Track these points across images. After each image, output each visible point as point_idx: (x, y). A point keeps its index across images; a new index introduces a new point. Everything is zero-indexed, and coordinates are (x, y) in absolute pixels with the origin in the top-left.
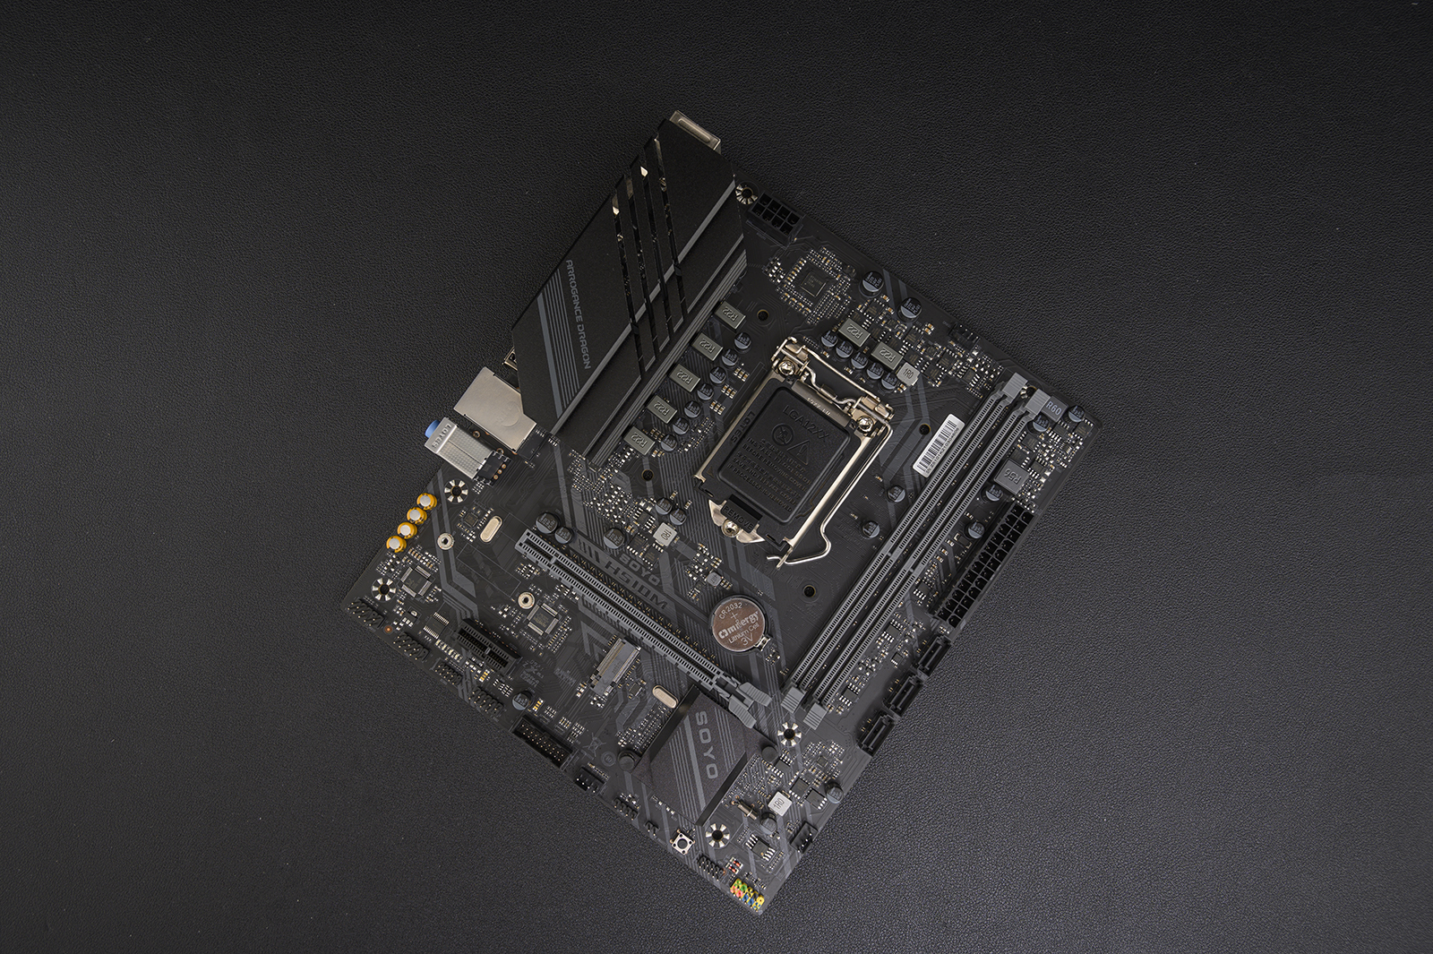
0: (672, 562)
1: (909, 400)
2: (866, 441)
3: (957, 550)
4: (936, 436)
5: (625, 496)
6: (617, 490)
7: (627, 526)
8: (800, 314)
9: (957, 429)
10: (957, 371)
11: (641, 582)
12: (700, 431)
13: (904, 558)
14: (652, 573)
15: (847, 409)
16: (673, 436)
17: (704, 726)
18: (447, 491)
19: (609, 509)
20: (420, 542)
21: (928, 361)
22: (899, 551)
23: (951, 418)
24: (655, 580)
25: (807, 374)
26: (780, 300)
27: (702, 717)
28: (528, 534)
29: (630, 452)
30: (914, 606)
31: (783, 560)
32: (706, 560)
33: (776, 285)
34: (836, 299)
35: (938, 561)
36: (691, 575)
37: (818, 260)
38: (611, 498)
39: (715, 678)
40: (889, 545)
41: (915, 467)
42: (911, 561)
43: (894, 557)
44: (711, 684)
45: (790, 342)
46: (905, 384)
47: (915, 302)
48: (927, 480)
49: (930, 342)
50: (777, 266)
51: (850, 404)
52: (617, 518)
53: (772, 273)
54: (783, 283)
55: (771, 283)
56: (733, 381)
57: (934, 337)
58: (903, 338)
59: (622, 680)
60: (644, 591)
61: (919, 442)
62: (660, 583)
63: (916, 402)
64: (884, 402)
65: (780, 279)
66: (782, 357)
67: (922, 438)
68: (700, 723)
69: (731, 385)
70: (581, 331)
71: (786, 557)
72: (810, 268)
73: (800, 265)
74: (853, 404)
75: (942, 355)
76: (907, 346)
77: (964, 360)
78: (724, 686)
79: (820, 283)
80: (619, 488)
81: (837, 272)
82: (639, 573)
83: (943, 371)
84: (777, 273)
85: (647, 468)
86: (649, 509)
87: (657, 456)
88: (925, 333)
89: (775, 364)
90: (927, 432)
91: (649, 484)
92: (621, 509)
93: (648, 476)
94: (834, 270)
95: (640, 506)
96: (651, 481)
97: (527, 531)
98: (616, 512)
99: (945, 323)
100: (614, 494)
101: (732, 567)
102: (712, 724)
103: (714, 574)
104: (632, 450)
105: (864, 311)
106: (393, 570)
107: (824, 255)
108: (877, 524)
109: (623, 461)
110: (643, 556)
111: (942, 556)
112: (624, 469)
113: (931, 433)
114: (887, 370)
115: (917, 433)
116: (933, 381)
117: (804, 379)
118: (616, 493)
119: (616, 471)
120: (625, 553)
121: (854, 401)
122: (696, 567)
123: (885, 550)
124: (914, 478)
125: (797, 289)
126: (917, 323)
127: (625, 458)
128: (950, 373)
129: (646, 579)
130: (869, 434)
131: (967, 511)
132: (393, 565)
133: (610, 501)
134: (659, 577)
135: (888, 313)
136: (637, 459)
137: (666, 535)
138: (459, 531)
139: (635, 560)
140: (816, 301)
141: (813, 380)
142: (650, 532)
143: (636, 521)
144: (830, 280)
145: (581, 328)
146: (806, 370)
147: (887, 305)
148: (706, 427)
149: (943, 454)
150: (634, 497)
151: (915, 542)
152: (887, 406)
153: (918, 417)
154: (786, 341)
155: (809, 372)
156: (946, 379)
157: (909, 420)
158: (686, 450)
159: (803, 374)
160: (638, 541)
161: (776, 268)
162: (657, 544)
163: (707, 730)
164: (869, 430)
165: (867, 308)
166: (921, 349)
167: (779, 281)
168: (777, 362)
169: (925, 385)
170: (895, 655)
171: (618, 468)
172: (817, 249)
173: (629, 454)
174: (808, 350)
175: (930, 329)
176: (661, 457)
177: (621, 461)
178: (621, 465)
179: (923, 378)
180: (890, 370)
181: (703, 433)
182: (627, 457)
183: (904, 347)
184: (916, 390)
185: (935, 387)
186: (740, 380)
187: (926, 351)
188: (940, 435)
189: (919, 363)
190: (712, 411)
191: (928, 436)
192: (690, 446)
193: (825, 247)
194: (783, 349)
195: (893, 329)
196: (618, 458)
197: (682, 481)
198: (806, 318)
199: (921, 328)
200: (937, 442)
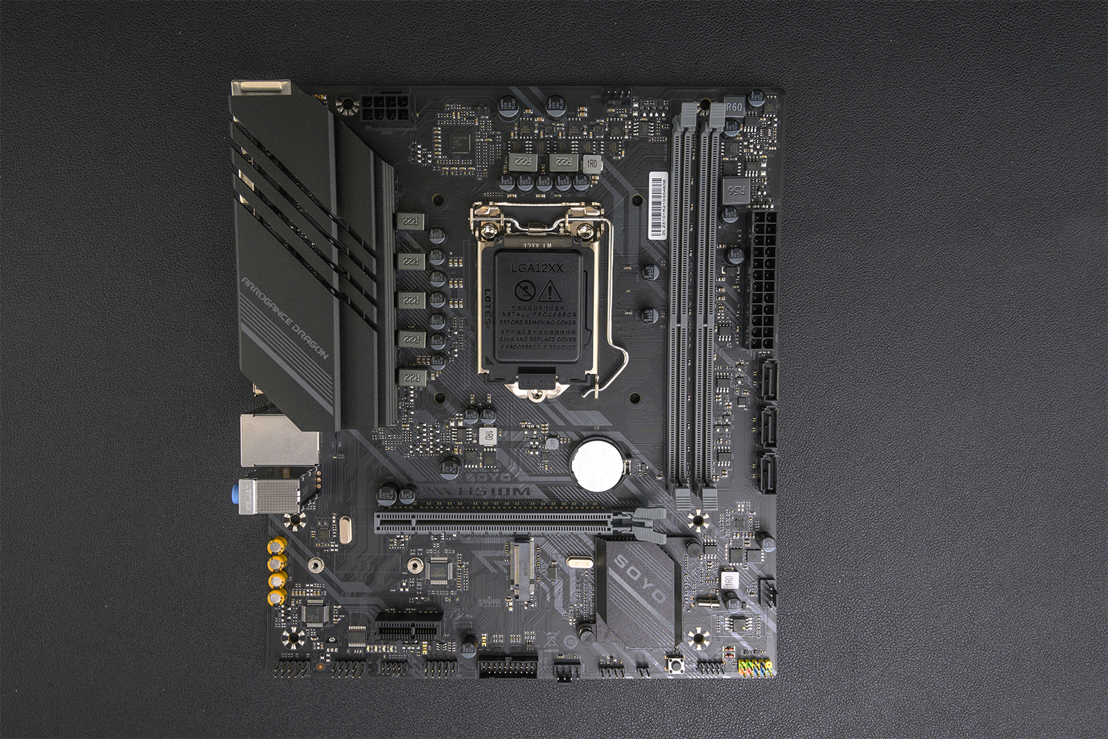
0: (509, 453)
1: (608, 186)
2: (596, 246)
3: (731, 281)
4: (651, 199)
5: (434, 428)
6: (424, 427)
7: (452, 450)
8: (467, 177)
9: (664, 181)
10: (631, 131)
11: (497, 486)
12: (456, 333)
13: (693, 319)
14: (500, 472)
15: (562, 230)
16: (440, 355)
17: (627, 567)
18: (287, 525)
19: (429, 447)
20: (295, 581)
21: (601, 140)
22: (685, 318)
23: (653, 175)
24: (507, 477)
25: (509, 225)
26: (442, 177)
27: (620, 560)
28: (378, 516)
29: (412, 389)
30: (727, 351)
31: (597, 390)
32: (535, 433)
33: (430, 167)
34: (489, 142)
35: (721, 301)
36: (532, 453)
37: (450, 119)
38: (424, 437)
39: (609, 523)
40: (673, 318)
41: (651, 237)
42: (700, 318)
43: (685, 324)
44: (609, 529)
45: (476, 207)
46: (595, 175)
47: (556, 98)
48: (668, 241)
49: (592, 123)
50: (419, 149)
51: (562, 225)
52: (441, 449)
53: (419, 159)
54: (434, 161)
55: (425, 167)
56: (453, 273)
57: (593, 115)
58: (567, 135)
59: (537, 574)
60: (504, 492)
61: (640, 215)
62: (512, 476)
63: (614, 182)
64: (587, 202)
65: (430, 159)
66: (478, 225)
67: (640, 209)
68: (622, 567)
69: (453, 277)
70: (299, 331)
71: (597, 386)
72: (448, 132)
73: (437, 135)
74: (564, 222)
75: (609, 126)
76: (574, 140)
77: (630, 117)
78: (620, 524)
79: (465, 138)
80: (425, 425)
81: (473, 118)
82: (490, 480)
83: (620, 140)
84: (424, 155)
85: (435, 393)
86: (461, 424)
87: (436, 378)
88: (583, 118)
89: (477, 235)
90: (640, 201)
91: (447, 404)
92: (438, 441)
94: (468, 118)
95: (452, 427)
96: (446, 401)
97: (376, 514)
98: (436, 445)
99: (593, 97)
100: (425, 432)
101: (560, 423)
102: (632, 560)
103: (550, 439)
104: (412, 387)
105: (519, 135)
106: (290, 618)
107: (451, 112)
108: (652, 309)
109: (412, 401)
110: (483, 464)
111: (721, 295)
112: (418, 406)
113: (644, 200)
114: (572, 174)
115: (634, 209)
116: (617, 155)
117: (509, 230)
118: (425, 430)
119: (413, 413)
120: (467, 472)
121: (563, 220)
122: (532, 443)
123: (673, 324)
124: (656, 248)
125: (450, 157)
126: (570, 114)
127: (412, 398)
128: (626, 137)
129: (498, 481)
130: (595, 238)
131: (718, 243)
132: (287, 614)
133: (425, 440)
134: (508, 471)
135: (540, 123)
136: (421, 391)
137: (489, 436)
138: (321, 549)
139: (479, 472)
140: (472, 156)
141: (517, 224)
142: (475, 441)
143: (457, 441)
144: (471, 130)
145: (296, 328)
146: (505, 221)
147: (534, 117)
148: (458, 326)
149: (666, 210)
150: (442, 423)
151: (693, 298)
152: (592, 204)
153: (624, 193)
154: (472, 210)
155: (509, 222)
156: (627, 145)
157: (619, 201)
158: (456, 356)
159: (506, 226)
160: (470, 456)
161: (420, 152)
162: (486, 448)
163: (632, 568)
164: (592, 235)
165: (519, 131)
166: (588, 134)
167: (430, 161)
168: (477, 232)
169: (612, 162)
170: (739, 400)
171: (412, 410)
172: (442, 110)
173: (412, 392)
174: (496, 204)
175: (584, 112)
176: (440, 376)
177: (410, 402)
178: (412, 405)
179: (607, 158)
180: (575, 173)
181: (459, 332)
182: (412, 396)
183: (573, 142)
184: (608, 172)
185: (622, 158)
186: (459, 267)
187: (593, 133)
188: (653, 197)
189: (594, 147)
190: (454, 309)
191: (643, 205)
192: (456, 350)
193: (447, 104)
194: (474, 217)
195: (553, 134)
196: (406, 401)
197: (471, 382)
198: (474, 176)
199: (576, 116)
200: (654, 204)
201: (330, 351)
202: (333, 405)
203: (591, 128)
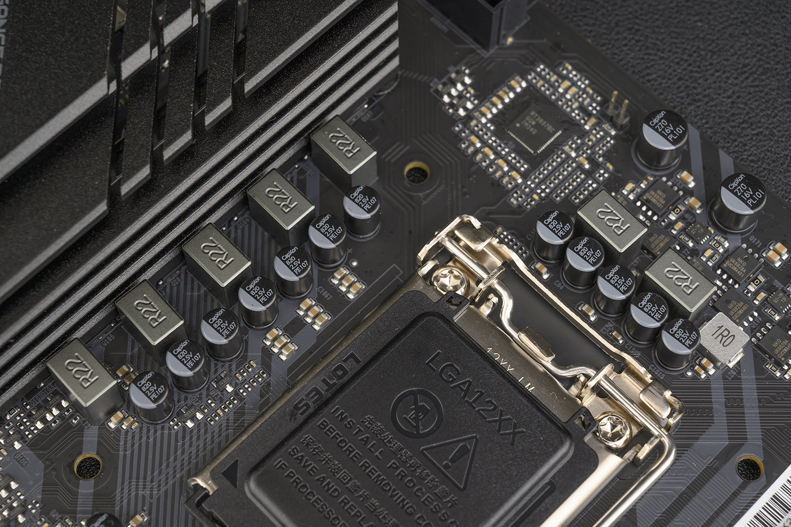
1: (718, 398)
2: (609, 465)
4: (775, 488)
5: (24, 504)
8: (497, 184)
12: (229, 389)
15: (574, 391)
16: (161, 378)
21: (771, 321)
25: (495, 300)
26: (459, 149)
29: (59, 407)
33: (454, 120)
34: (580, 166)
37: (552, 86)
45: (465, 226)
46: (713, 360)
47: (753, 183)
49: (777, 283)
50: (463, 84)
51: (582, 379)
53: (450, 95)
54: (469, 117)
55: (446, 114)
56: (326, 295)
57: (786, 274)
61: (735, 495)
63: (734, 403)
64: (661, 383)
65: (466, 109)
66: (443, 256)
67: (743, 487)
69: (320, 301)
72: (531, 97)
73: (512, 89)
74: (588, 377)
76: (725, 282)
79: (550, 128)
80: (14, 485)
81: (590, 115)
84: (461, 96)
85: (89, 453)
87: (118, 430)
88: (768, 263)
89: (425, 270)
90: (755, 474)
91: (86, 487)
93: (89, 469)
94: (582, 108)
96: (92, 481)
104: (64, 404)
105: (638, 198)
107: (564, 78)
109: (39, 425)
112: (38, 444)
113: (763, 479)
114: (675, 312)
115: (729, 476)
116: (779, 365)
117: (485, 310)
119: (17, 446)
121: (591, 372)
125: (499, 133)
126: (753, 239)
127: (44, 420)
130: (620, 452)
135: (690, 210)
136: (71, 426)
140: (535, 162)
141: (508, 305)
144: (571, 128)
146: (491, 290)
147: (689, 193)
148: (245, 381)
150: (41, 514)
152: (668, 394)
153: (737, 441)
154: (457, 220)
155: (498, 295)
157: (715, 441)
158: (190, 424)
159: (484, 299)
161: (460, 87)
164: (620, 443)
165: (644, 192)
166: (756, 293)
167: (462, 112)
168: (430, 265)
169: (760, 370)
171: (22, 439)
172: (553, 67)
173: (55, 412)
174: (505, 249)
175: (780, 255)
176: (127, 432)
177: (33, 423)
178: (31, 432)
179: (756, 356)
180: (685, 314)
181: (236, 393)
182: (49, 417)
183: (718, 283)
184: (737, 378)
185: (782, 379)
186: (344, 296)
187: (766, 299)
188: (784, 488)
189: (748, 321)
190: (267, 353)
191: (754, 485)
192: (199, 416)
193: (571, 64)
194: (447, 235)
195: (697, 242)
196: (29, 416)
197: (166, 491)
198: (509, 191)
199: (758, 250)
200: (775, 498)
203: (769, 288)
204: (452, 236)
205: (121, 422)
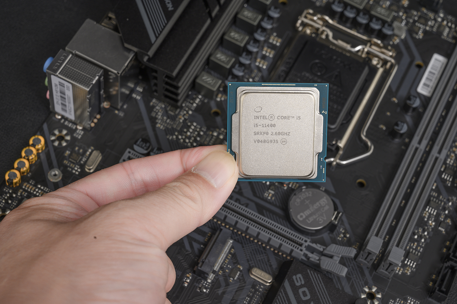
1: (403, 49)
2: (381, 71)
4: (429, 69)
5: (200, 129)
6: (193, 126)
9: (443, 62)
10: (432, 27)
17: (302, 286)
18: (53, 138)
19: (189, 139)
20: (32, 178)
23: (436, 56)
27: (299, 279)
28: (129, 152)
31: (337, 160)
35: (454, 152)
38: (190, 131)
39: (304, 246)
40: (416, 138)
41: (419, 90)
42: (436, 148)
43: (423, 146)
44: (301, 250)
45: (308, 13)
48: (430, 98)
49: (408, 11)
56: (270, 45)
57: (410, 7)
59: (221, 268)
61: (418, 74)
63: (408, 48)
67: (419, 71)
68: (298, 284)
69: (268, 47)
71: (338, 156)
74: (364, 49)
75: (419, 17)
77: (435, 20)
78: (312, 250)
80: (195, 124)
85: (214, 110)
86: (221, 136)
87: (221, 100)
90: (421, 68)
91: (219, 119)
92: (199, 138)
93: (216, 114)
95: (214, 136)
96: (220, 116)
97: (128, 150)
98: (195, 140)
102: (308, 284)
106: (10, 202)
112: (198, 110)
113: (424, 68)
115: (414, 68)
117: (323, 37)
119: (191, 113)
121: (364, 47)
124: (420, 97)
128: (427, 28)
132: (11, 197)
136: (205, 103)
138: (66, 167)
141: (331, 35)
150: (208, 129)
153: (412, 58)
154: (305, 12)
155: (326, 32)
156: (426, 32)
157: (406, 59)
159: (322, 33)
163: (305, 289)
164: (379, 66)
168: (301, 28)
169: (412, 37)
171: (191, 110)
177: (193, 105)
178: (193, 108)
179: (410, 33)
180: (387, 22)
184: (406, 42)
185: (419, 38)
186: (275, 45)
188: (431, 68)
190: (258, 67)
191: (422, 70)
194: (304, 17)
200: (430, 72)
201: (176, 6)
202: (157, 38)
203: (405, 12)
204: (306, 17)
205: (221, 98)
